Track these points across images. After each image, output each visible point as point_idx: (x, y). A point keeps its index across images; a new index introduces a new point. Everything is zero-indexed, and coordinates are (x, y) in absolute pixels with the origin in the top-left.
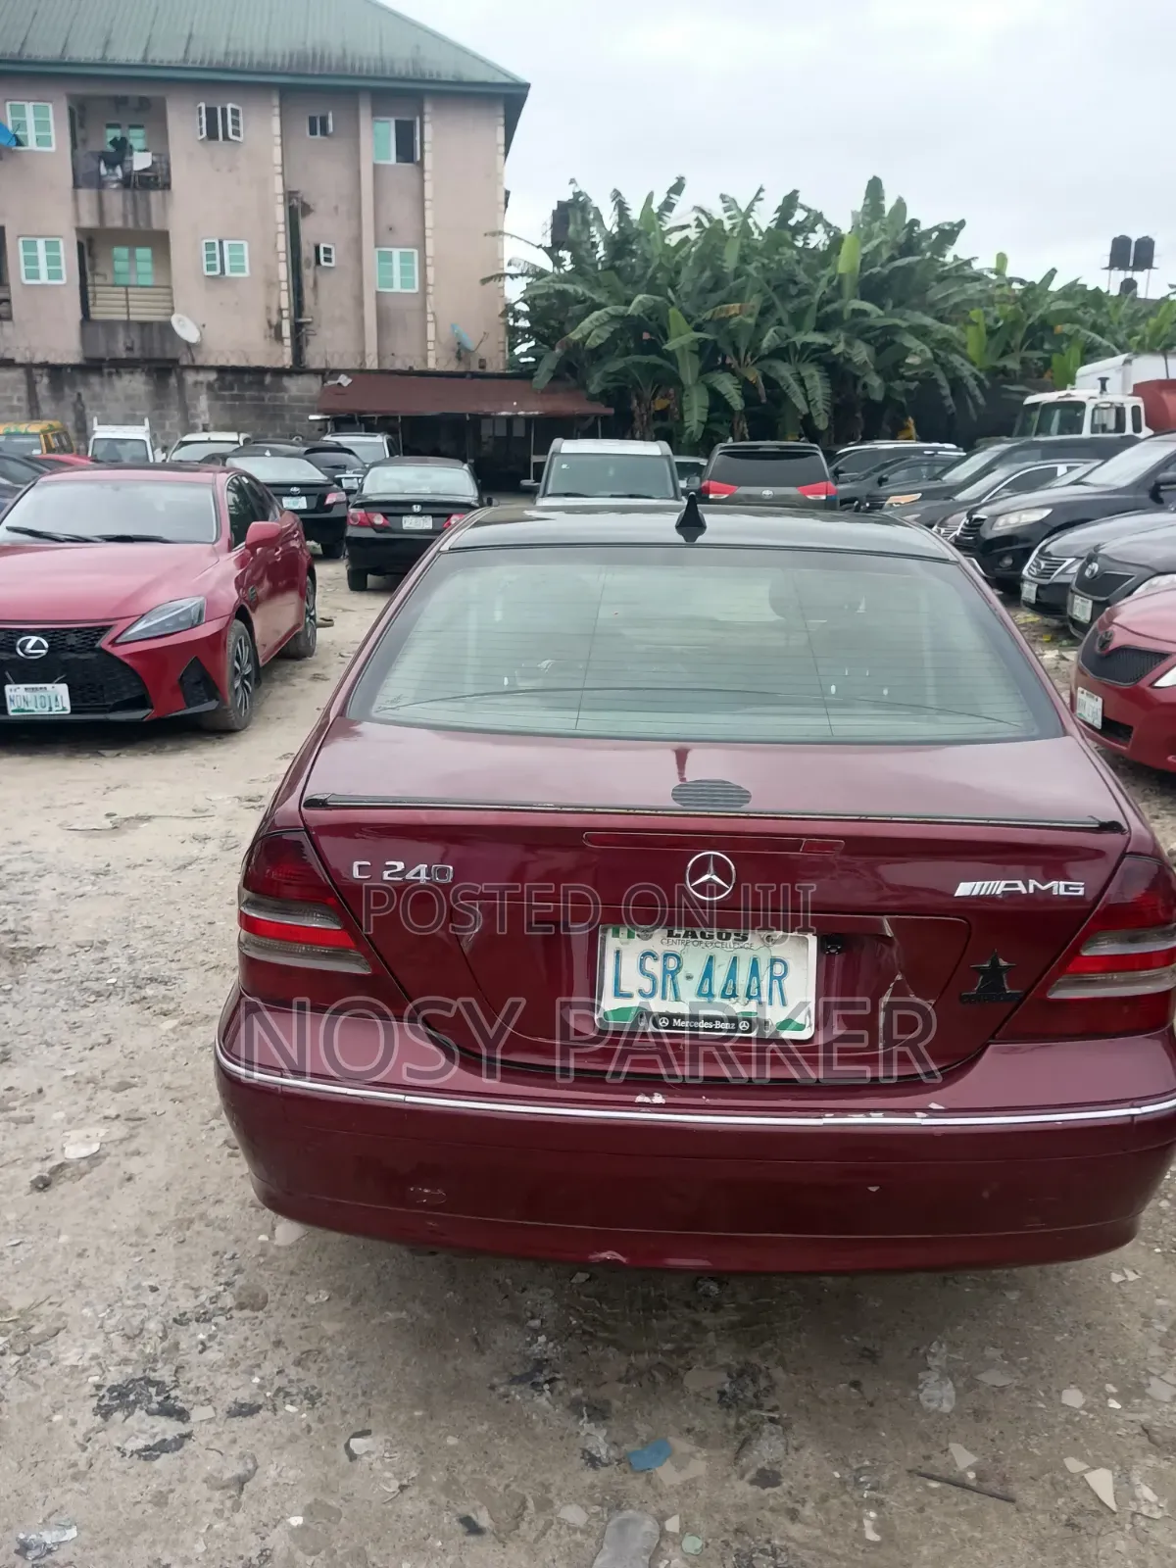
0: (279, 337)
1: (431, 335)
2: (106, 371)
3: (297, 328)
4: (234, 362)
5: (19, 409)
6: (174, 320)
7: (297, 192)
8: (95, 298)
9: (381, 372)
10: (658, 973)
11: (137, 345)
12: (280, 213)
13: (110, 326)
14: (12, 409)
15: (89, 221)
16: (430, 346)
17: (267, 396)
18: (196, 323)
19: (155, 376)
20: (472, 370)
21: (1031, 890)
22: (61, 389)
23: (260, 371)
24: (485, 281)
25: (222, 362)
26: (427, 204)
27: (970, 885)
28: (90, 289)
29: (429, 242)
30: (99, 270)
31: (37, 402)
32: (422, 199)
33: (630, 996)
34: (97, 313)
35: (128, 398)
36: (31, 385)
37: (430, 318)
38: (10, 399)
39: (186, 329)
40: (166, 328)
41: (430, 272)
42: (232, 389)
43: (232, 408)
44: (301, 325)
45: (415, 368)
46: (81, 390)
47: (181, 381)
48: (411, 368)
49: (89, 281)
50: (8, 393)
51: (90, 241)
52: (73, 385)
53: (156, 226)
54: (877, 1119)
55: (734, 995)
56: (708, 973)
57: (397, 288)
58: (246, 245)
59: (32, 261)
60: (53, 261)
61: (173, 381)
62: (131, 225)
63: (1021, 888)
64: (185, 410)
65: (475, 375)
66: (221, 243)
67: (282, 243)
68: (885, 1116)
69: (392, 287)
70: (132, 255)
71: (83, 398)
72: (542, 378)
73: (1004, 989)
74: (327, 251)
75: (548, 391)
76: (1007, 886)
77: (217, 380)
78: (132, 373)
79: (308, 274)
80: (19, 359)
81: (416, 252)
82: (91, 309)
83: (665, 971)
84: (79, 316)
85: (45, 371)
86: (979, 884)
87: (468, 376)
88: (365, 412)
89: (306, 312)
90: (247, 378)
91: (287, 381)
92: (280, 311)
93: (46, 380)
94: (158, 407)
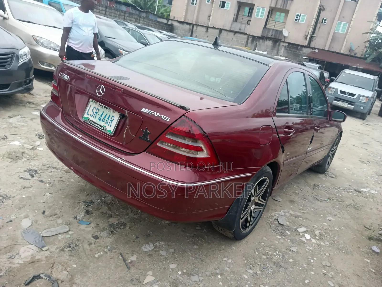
0: (306, 38)
1: (344, 44)
2: (264, 39)
3: (312, 37)
4: (293, 42)
5: (244, 44)
6: (283, 31)
7: (323, 5)
8: (269, 23)
9: (328, 51)
10: (95, 112)
11: (274, 35)
12: (317, 9)
13: (269, 29)
14: (242, 44)
15: (273, 5)
16: (343, 47)
17: (297, 51)
18: (288, 32)
19: (274, 42)
20: (351, 54)
21: (157, 115)
22: (254, 41)
23: (298, 45)
24: (363, 33)
25: (290, 42)
26: (355, 12)
27: (145, 109)
28: (268, 21)
29: (352, 22)
30: (272, 17)
31: (248, 43)
32: (354, 11)
33: (88, 115)
34: (268, 26)
35: (267, 46)
36: (248, 39)
37: (346, 40)
38: (242, 41)
39: (285, 33)
40: (281, 32)
41: (350, 29)
42: (290, 48)
43: (288, 52)
44: (313, 36)
45: (336, 51)
46: (257, 42)
47: (279, 44)
48: (335, 51)
49: (269, 19)
50: (243, 40)
51: (272, 10)
52: (256, 41)
53: (287, 8)
54: (111, 156)
55: (104, 121)
56: (102, 115)
57: (340, 32)
58: (306, 16)
59: (258, 12)
60: (262, 13)
61: (278, 44)
62: (282, 7)
63: (155, 114)
64: (278, 51)
65: (352, 56)
66: (300, 14)
67: (315, 17)
68: (113, 156)
69: (338, 31)
70: (280, 14)
71: (257, 44)
72: (369, 60)
73: (148, 138)
74: (325, 20)
75: (370, 64)
76: (152, 112)
77: (288, 45)
78: (269, 41)
79: (319, 25)
80: (248, 34)
81: (348, 23)
82: (267, 25)
83: (96, 112)
84: (264, 26)
85: (252, 37)
86: (147, 110)
87: (350, 56)
88: (317, 59)
89: (315, 34)
90: (295, 46)
91: (303, 49)
92: (309, 32)
93: (251, 39)
94: (272, 49)
